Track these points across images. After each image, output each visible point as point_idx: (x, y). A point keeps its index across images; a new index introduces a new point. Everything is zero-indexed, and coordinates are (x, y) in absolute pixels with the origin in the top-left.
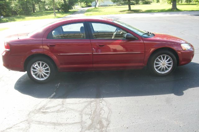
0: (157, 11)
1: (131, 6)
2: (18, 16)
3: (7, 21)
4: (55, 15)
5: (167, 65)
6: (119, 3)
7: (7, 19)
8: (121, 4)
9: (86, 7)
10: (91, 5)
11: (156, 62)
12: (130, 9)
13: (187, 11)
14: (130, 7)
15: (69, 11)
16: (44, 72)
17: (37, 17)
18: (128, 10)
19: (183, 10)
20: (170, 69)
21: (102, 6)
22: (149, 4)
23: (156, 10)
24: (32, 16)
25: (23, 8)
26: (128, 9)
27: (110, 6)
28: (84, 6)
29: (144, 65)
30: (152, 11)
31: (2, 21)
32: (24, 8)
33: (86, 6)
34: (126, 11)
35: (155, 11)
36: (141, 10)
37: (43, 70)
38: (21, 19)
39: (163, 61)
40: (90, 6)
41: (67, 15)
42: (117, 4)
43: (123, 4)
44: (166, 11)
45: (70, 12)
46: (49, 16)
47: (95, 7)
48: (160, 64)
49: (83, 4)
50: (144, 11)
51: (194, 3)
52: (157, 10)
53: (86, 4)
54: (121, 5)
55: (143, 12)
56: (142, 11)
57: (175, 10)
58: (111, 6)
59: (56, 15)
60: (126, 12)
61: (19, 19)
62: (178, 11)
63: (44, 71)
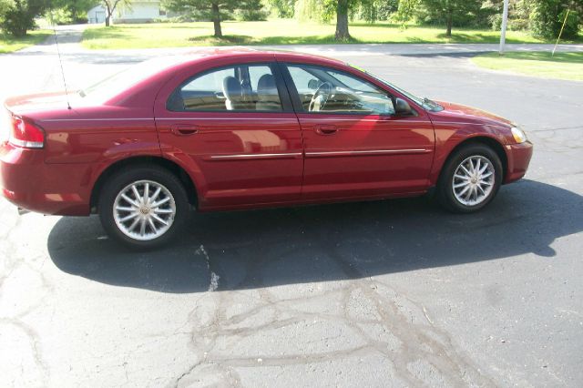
0: (296, 41)
1: (222, 24)
6: (185, 14)
9: (69, 23)
10: (87, 17)
12: (218, 34)
13: (377, 43)
14: (218, 28)
16: (155, 213)
18: (212, 36)
19: (364, 40)
21: (124, 22)
22: (262, 20)
23: (292, 39)
26: (213, 32)
28: (62, 20)
29: (429, 183)
30: (282, 42)
33: (70, 20)
34: (206, 37)
35: (290, 42)
36: (251, 38)
37: (154, 208)
40: (83, 21)
41: (26, 45)
42: (181, 19)
43: (199, 19)
44: (320, 40)
45: (29, 35)
47: (107, 24)
49: (61, 13)
50: (257, 40)
51: (393, 23)
52: (296, 39)
53: (69, 13)
54: (193, 19)
55: (258, 44)
56: (253, 40)
57: (345, 39)
60: (207, 41)
62: (353, 41)
63: (157, 210)
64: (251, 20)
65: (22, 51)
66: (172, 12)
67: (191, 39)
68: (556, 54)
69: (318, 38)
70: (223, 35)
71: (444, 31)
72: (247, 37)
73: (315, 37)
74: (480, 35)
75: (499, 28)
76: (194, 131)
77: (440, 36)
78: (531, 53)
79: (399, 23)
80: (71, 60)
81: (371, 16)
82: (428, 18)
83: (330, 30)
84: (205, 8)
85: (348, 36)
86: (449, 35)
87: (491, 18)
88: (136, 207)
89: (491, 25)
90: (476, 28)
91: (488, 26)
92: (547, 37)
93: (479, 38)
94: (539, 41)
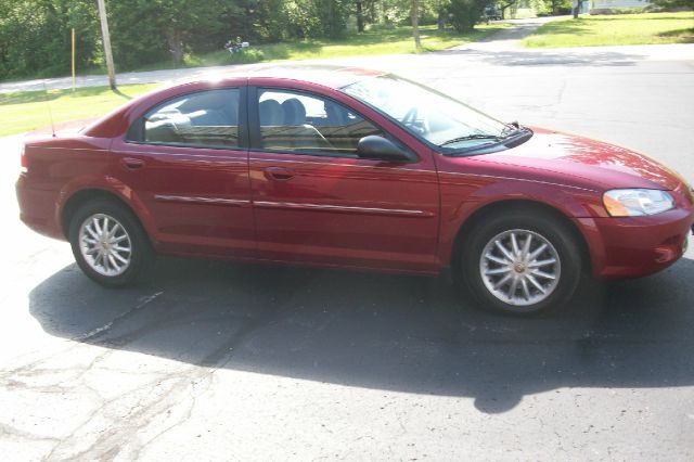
2: (306, 41)
3: (260, 59)
4: (417, 40)
5: (535, 271)
7: (260, 53)
11: (488, 256)
15: (476, 27)
17: (362, 47)
20: (546, 292)
24: (346, 44)
25: (324, 17)
27: (622, 13)
29: (438, 261)
31: (245, 56)
32: (326, 16)
33: (552, 10)
38: (308, 53)
39: (515, 255)
42: (649, 7)
45: (477, 30)
46: (401, 44)
47: (576, 16)
48: (506, 266)
58: (626, 13)
59: (422, 41)
61: (300, 51)
65: (454, 48)
80: (486, 60)
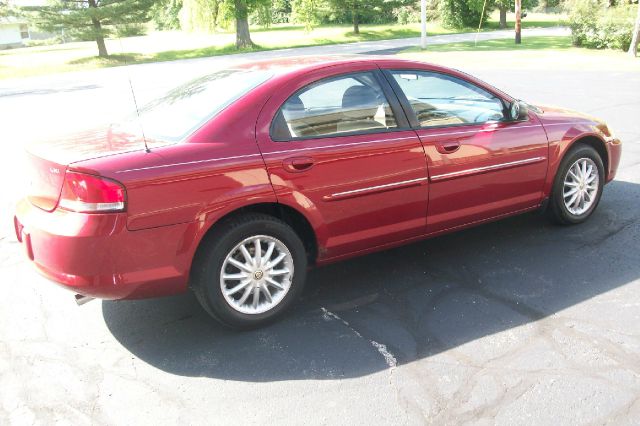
0: (192, 55)
6: (63, 34)
8: (74, 36)
12: (103, 54)
14: (102, 47)
18: (97, 57)
19: (271, 47)
22: (141, 35)
23: (187, 52)
26: (97, 52)
30: (178, 56)
34: (90, 59)
35: (187, 55)
36: (139, 55)
37: (269, 269)
44: (219, 51)
50: (149, 57)
51: (297, 25)
52: (193, 51)
54: (74, 39)
55: (148, 61)
60: (92, 62)
62: (257, 49)
63: (272, 272)
64: (128, 36)
66: (48, 33)
67: (72, 63)
68: (479, 44)
69: (217, 49)
70: (109, 53)
71: (352, 29)
72: (136, 54)
73: (213, 47)
74: (390, 30)
75: (405, 21)
76: (310, 164)
77: (348, 35)
78: (452, 45)
79: (304, 24)
81: (266, 19)
82: (332, 17)
83: (230, 38)
84: (85, 25)
85: (251, 43)
86: (357, 32)
87: (395, 11)
88: (247, 271)
89: (396, 18)
90: (380, 23)
91: (393, 20)
92: (456, 26)
93: (389, 34)
94: (450, 32)
